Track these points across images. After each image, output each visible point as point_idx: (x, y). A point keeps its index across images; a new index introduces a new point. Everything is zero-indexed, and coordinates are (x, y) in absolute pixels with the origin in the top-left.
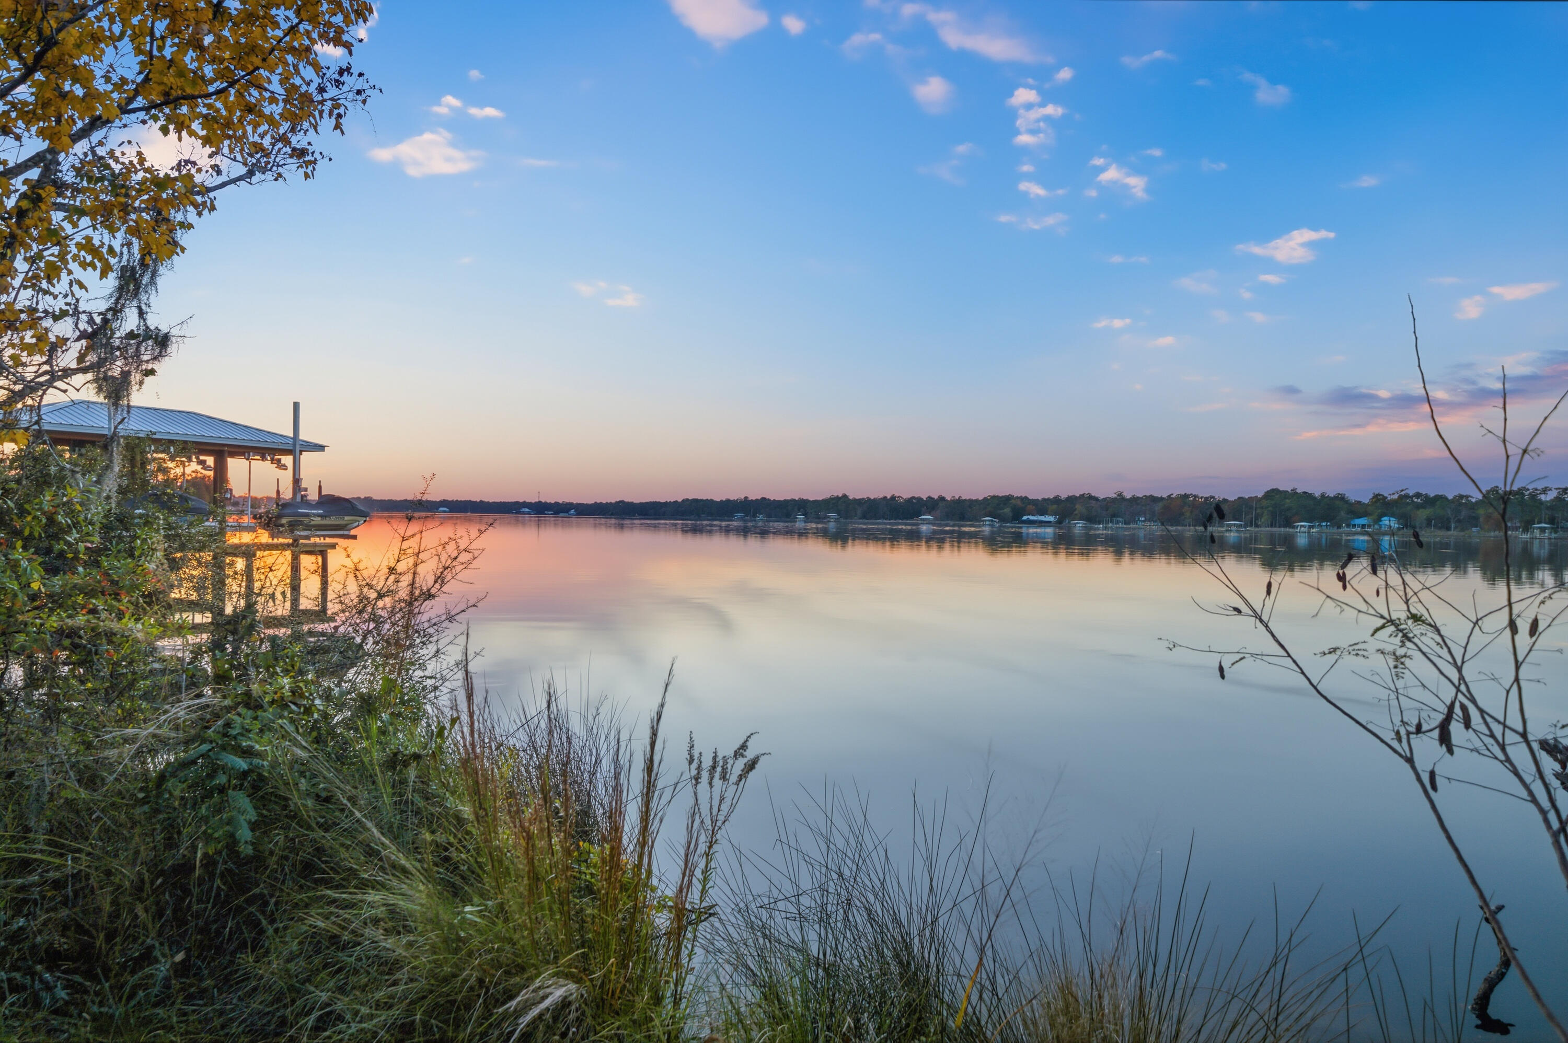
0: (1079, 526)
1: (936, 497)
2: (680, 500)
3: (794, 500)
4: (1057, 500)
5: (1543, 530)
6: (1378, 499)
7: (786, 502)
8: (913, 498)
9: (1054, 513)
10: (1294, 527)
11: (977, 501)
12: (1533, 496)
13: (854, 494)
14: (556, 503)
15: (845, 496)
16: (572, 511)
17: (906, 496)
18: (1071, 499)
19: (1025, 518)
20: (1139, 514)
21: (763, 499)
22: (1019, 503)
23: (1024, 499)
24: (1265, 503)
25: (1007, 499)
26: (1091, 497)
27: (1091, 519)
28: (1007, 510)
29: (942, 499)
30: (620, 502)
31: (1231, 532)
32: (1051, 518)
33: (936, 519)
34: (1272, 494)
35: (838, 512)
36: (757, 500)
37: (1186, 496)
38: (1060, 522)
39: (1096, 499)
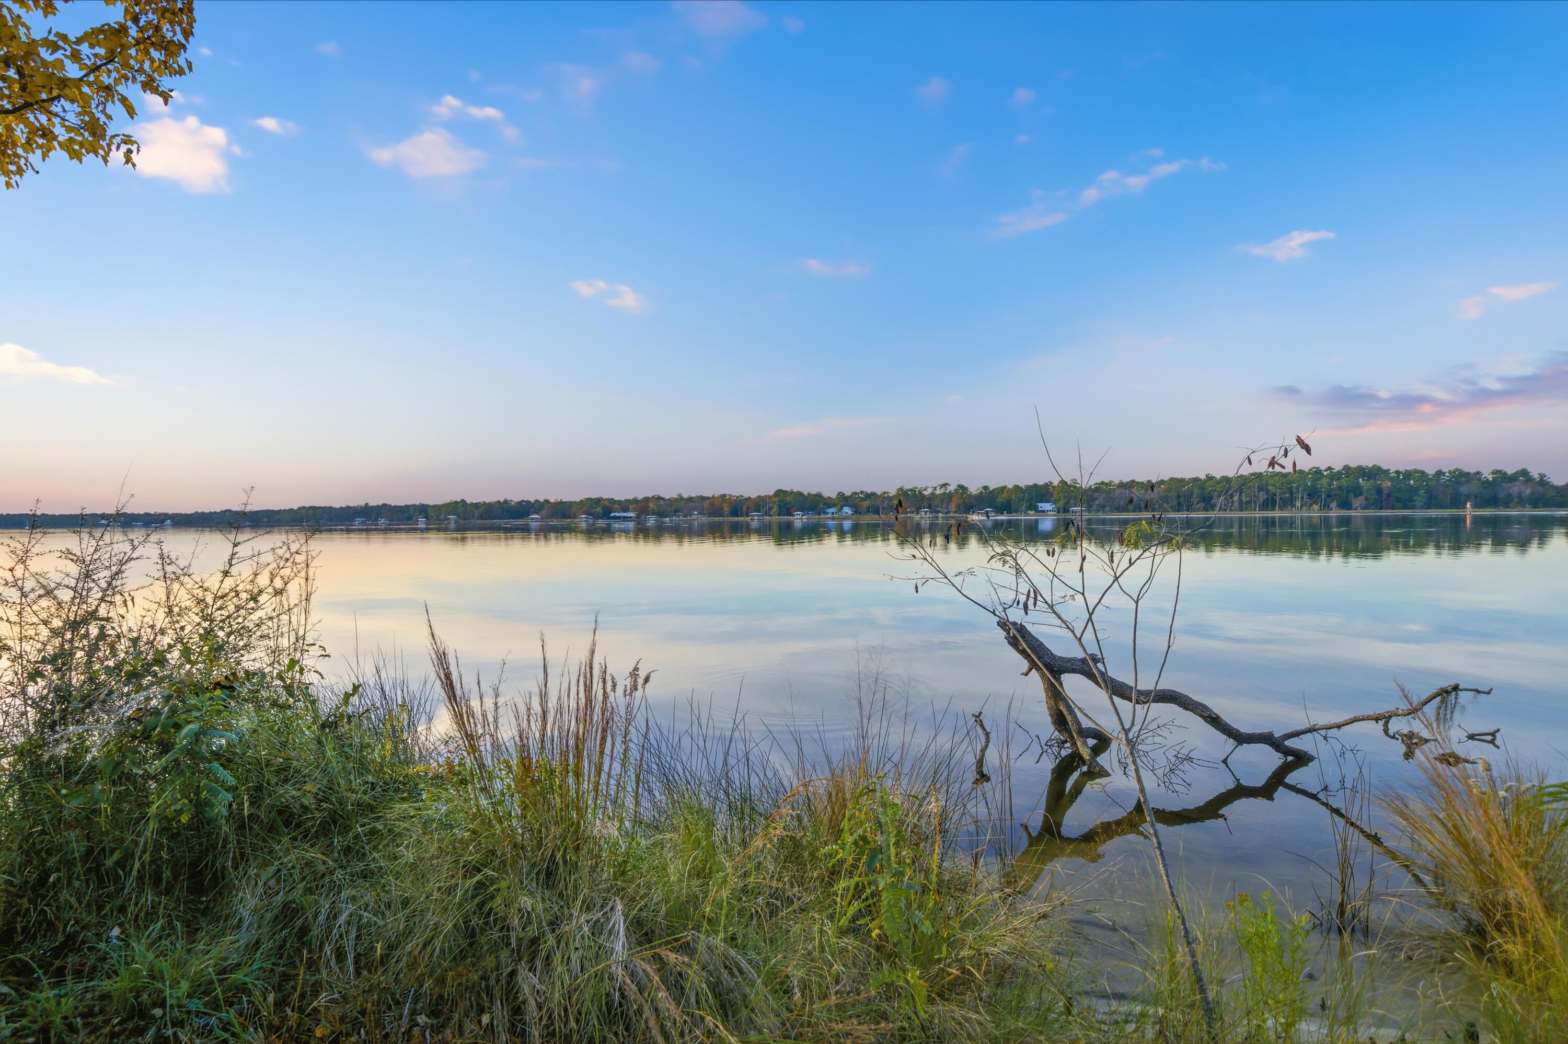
0: (651, 521)
1: (542, 500)
2: (295, 508)
3: (415, 505)
4: (635, 501)
5: (926, 512)
6: (841, 495)
7: (407, 507)
8: (523, 501)
9: (634, 510)
10: (793, 515)
11: (575, 502)
12: (920, 492)
13: (472, 498)
14: (147, 514)
15: (463, 501)
16: (168, 522)
17: (517, 499)
18: (647, 499)
19: (612, 515)
20: (694, 509)
21: (385, 505)
22: (606, 503)
23: (611, 500)
24: (776, 499)
25: (598, 501)
26: (660, 498)
27: (661, 514)
28: (599, 509)
29: (547, 501)
30: (226, 511)
31: (755, 520)
32: (631, 514)
33: (542, 518)
34: (779, 493)
35: (458, 515)
36: (378, 506)
37: (724, 495)
38: (638, 517)
39: (663, 499)
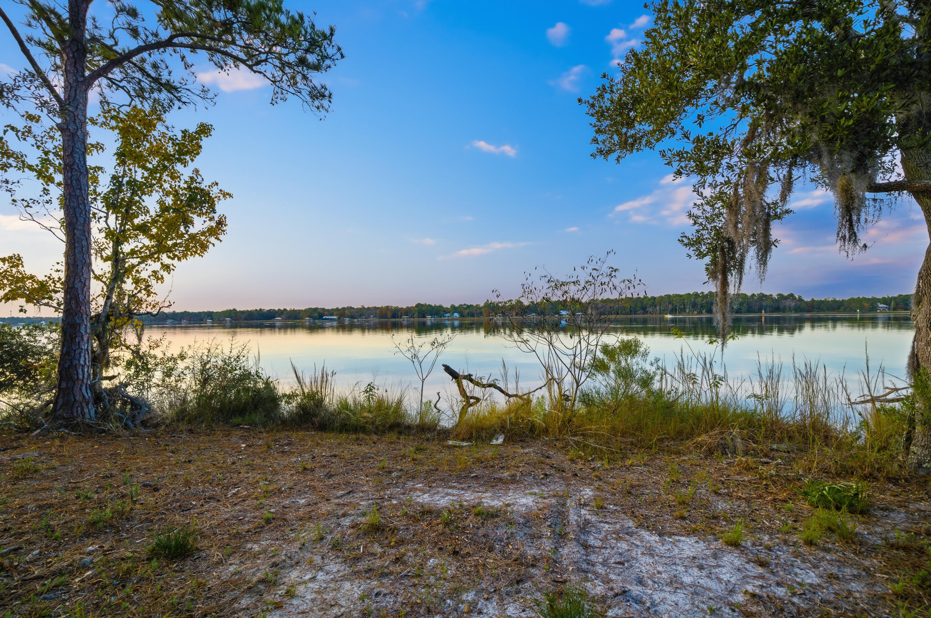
0: (347, 321)
1: (282, 309)
3: (205, 312)
4: (337, 309)
5: (500, 316)
6: (453, 306)
7: (200, 313)
8: (271, 310)
9: (337, 315)
10: (426, 318)
11: (302, 310)
13: (240, 308)
15: (235, 310)
17: (267, 308)
18: (344, 309)
19: (324, 317)
20: (371, 314)
21: (185, 312)
22: (320, 311)
23: (323, 309)
24: (417, 309)
25: (316, 310)
26: (351, 308)
27: (352, 317)
28: (316, 314)
29: (285, 310)
31: (405, 320)
32: (335, 317)
33: (282, 319)
34: (418, 305)
35: (232, 318)
36: (181, 313)
37: (388, 307)
38: (339, 318)
